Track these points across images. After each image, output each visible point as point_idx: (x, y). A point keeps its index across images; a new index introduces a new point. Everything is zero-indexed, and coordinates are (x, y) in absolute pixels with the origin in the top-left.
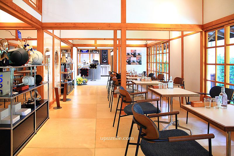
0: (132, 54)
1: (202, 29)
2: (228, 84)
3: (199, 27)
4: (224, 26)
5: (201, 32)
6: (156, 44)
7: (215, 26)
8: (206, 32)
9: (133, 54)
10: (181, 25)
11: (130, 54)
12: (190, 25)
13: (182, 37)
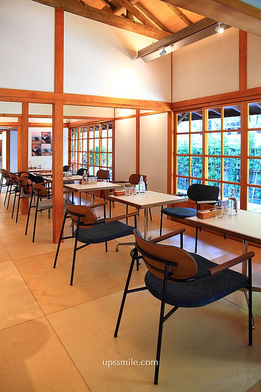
0: (43, 138)
1: (171, 109)
2: (207, 180)
3: (168, 106)
4: (202, 108)
5: (168, 112)
6: (88, 124)
7: (190, 107)
8: (175, 112)
9: (45, 138)
10: (145, 101)
11: (40, 139)
12: (157, 103)
13: (138, 116)
